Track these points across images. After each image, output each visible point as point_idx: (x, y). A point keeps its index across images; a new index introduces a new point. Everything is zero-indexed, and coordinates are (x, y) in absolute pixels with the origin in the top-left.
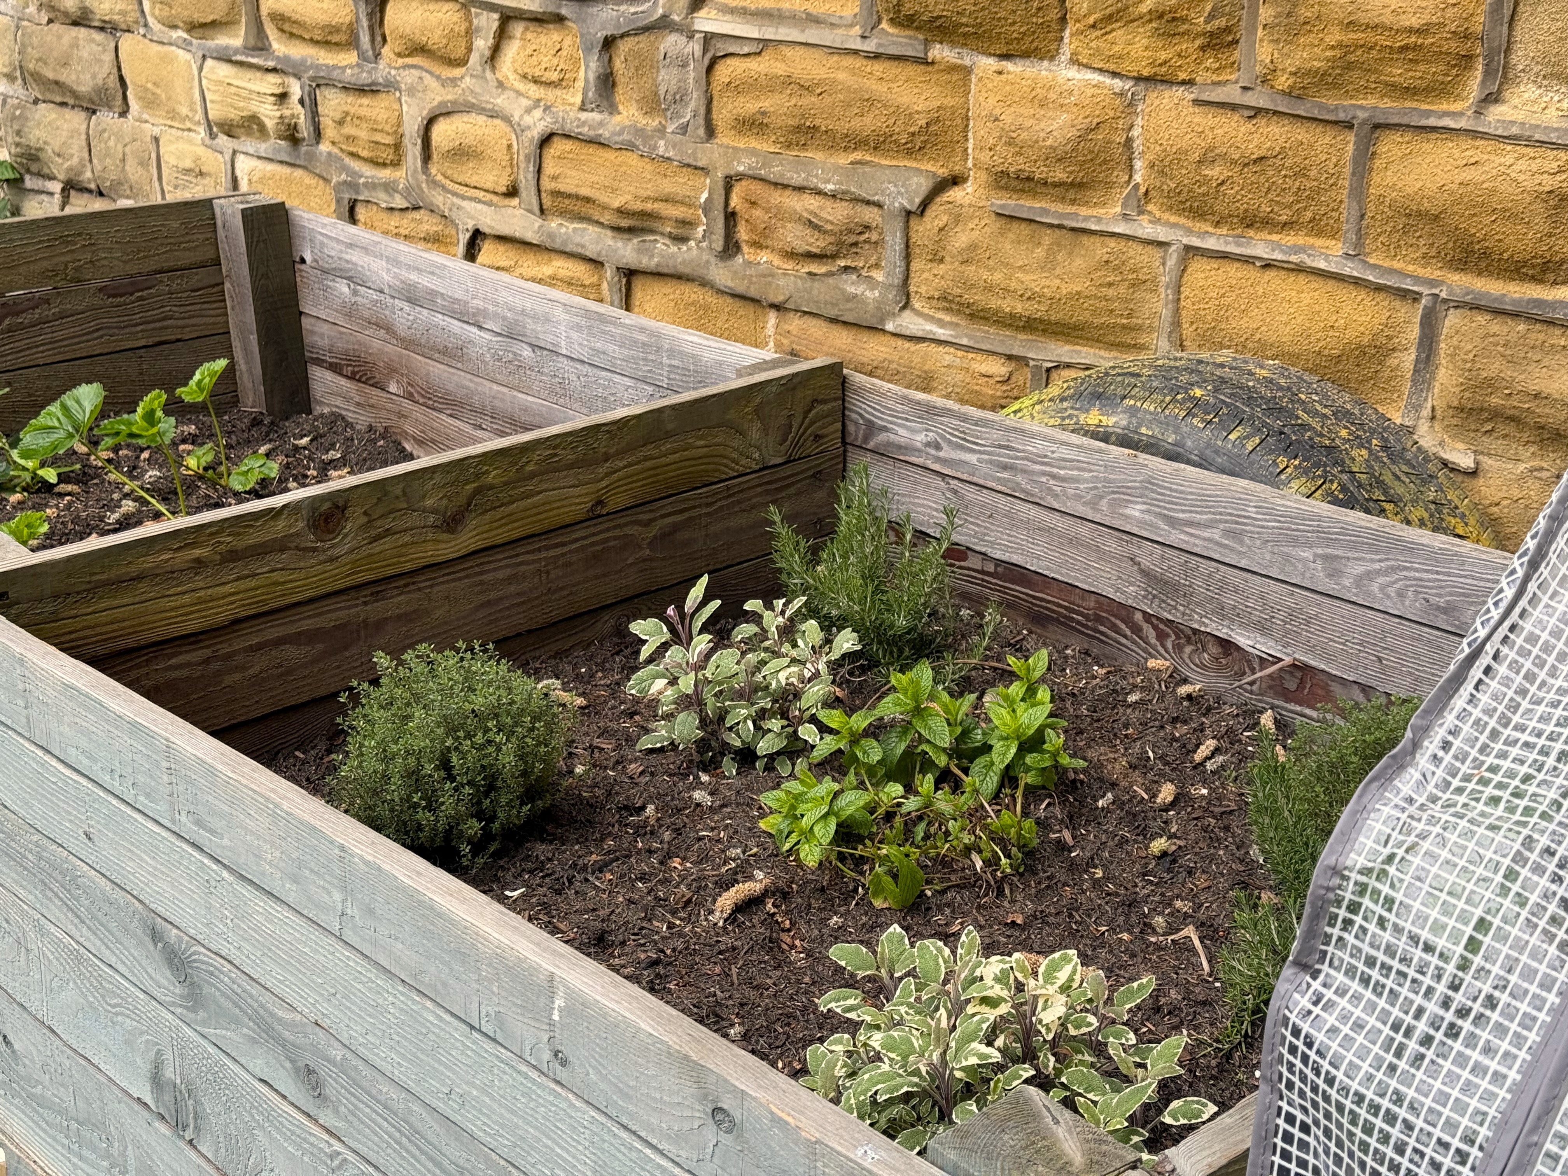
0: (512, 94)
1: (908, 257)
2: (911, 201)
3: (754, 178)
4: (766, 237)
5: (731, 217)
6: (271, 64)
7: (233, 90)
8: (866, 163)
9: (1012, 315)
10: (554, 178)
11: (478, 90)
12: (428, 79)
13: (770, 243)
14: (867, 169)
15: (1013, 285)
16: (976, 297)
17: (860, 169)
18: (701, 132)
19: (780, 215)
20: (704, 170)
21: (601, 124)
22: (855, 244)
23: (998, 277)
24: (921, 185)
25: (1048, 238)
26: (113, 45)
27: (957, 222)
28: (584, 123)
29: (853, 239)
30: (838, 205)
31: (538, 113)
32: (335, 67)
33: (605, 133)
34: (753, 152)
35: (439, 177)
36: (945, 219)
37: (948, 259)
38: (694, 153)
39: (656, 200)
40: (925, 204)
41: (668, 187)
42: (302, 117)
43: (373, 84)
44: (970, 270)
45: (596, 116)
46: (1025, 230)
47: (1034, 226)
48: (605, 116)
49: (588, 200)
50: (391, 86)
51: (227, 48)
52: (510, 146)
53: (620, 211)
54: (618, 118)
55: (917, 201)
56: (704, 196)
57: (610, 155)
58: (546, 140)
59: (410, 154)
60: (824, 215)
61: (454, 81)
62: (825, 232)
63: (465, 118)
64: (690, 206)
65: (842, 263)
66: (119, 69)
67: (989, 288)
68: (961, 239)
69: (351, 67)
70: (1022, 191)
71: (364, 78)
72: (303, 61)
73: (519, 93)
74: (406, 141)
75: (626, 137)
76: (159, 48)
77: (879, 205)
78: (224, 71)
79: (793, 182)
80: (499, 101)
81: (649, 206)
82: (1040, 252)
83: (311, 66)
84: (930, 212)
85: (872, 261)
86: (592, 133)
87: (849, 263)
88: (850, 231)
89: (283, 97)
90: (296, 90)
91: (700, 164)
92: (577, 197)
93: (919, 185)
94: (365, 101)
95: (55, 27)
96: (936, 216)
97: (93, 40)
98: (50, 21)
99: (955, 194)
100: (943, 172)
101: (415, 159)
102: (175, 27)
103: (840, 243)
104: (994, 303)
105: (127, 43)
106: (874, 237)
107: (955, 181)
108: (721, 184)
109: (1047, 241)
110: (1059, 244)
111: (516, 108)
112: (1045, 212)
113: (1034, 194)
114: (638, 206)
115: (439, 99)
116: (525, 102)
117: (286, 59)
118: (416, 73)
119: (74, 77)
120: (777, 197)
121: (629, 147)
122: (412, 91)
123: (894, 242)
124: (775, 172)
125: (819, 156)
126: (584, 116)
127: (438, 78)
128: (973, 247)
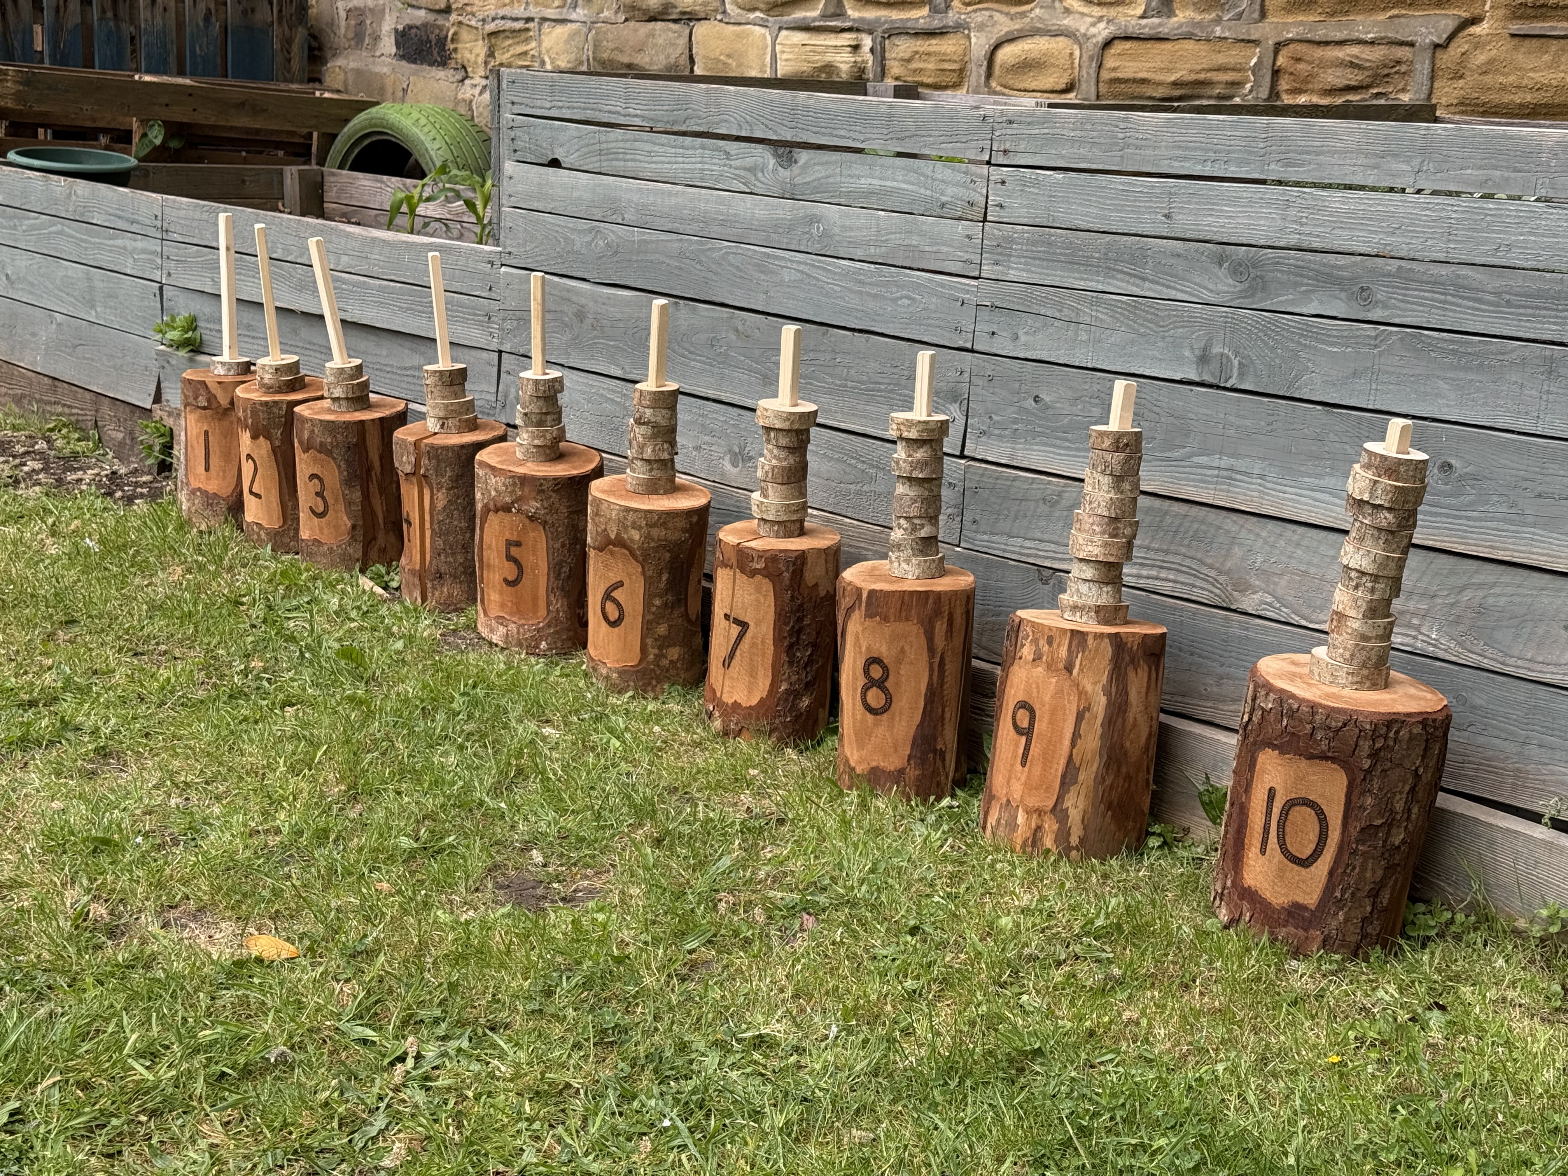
0: (1077, 16)
1: (1432, 79)
2: (1439, 37)
3: (1301, 41)
4: (1308, 82)
5: (1276, 73)
6: (848, 24)
7: (808, 48)
8: (1403, 16)
9: (1521, 105)
10: (1114, 69)
11: (1046, 16)
12: (997, 16)
13: (1310, 86)
14: (1402, 20)
15: (1525, 82)
16: (1493, 97)
17: (1397, 21)
18: (1256, 15)
19: (1323, 64)
20: (1255, 42)
21: (1160, 25)
22: (1387, 75)
23: (1512, 79)
24: (1450, 25)
25: (1554, 46)
26: (687, 31)
27: (1476, 49)
28: (1145, 26)
29: (1386, 71)
30: (1376, 48)
31: (1102, 25)
32: (908, 20)
33: (1164, 30)
34: (1301, 23)
35: (999, 88)
36: (1466, 47)
37: (1468, 73)
38: (1248, 31)
39: (1210, 70)
40: (1451, 38)
41: (1221, 59)
42: (870, 63)
43: (944, 27)
44: (1488, 79)
45: (1155, 20)
46: (1535, 43)
47: (1543, 40)
48: (1163, 20)
49: (1144, 81)
50: (960, 27)
51: (805, 18)
52: (1071, 54)
53: (1175, 84)
54: (1175, 19)
55: (1445, 36)
56: (1254, 60)
57: (1168, 46)
58: (1108, 44)
59: (974, 74)
60: (1363, 56)
61: (1023, 15)
62: (1365, 68)
63: (1029, 41)
64: (1239, 70)
65: (1375, 91)
66: (691, 50)
67: (1503, 88)
68: (1481, 58)
69: (923, 17)
70: (1535, 17)
71: (936, 23)
72: (877, 20)
73: (1083, 14)
74: (972, 66)
75: (1184, 29)
76: (736, 28)
77: (1411, 44)
78: (799, 37)
79: (1337, 39)
80: (1065, 22)
81: (1202, 76)
82: (1546, 57)
83: (886, 22)
84: (1453, 45)
85: (1400, 87)
86: (1152, 32)
87: (1380, 90)
88: (1385, 66)
89: (856, 48)
90: (867, 42)
91: (1253, 38)
92: (1135, 81)
93: (1446, 25)
94: (934, 42)
95: (632, 24)
96: (1460, 46)
97: (670, 30)
98: (626, 20)
99: (1476, 30)
100: (1465, 15)
101: (979, 76)
102: (754, 9)
103: (1375, 76)
104: (1507, 98)
105: (701, 30)
106: (1403, 68)
107: (1475, 21)
108: (1271, 48)
109: (1554, 49)
110: (1563, 50)
111: (1082, 26)
112: (1555, 28)
113: (1543, 18)
114: (1193, 77)
115: (1006, 29)
116: (1089, 20)
117: (862, 20)
118: (987, 13)
119: (647, 59)
120: (1319, 52)
121: (1188, 37)
122: (981, 27)
123: (1423, 68)
124: (1320, 34)
125: (1359, 18)
126: (1144, 22)
127: (1007, 14)
128: (1491, 62)
